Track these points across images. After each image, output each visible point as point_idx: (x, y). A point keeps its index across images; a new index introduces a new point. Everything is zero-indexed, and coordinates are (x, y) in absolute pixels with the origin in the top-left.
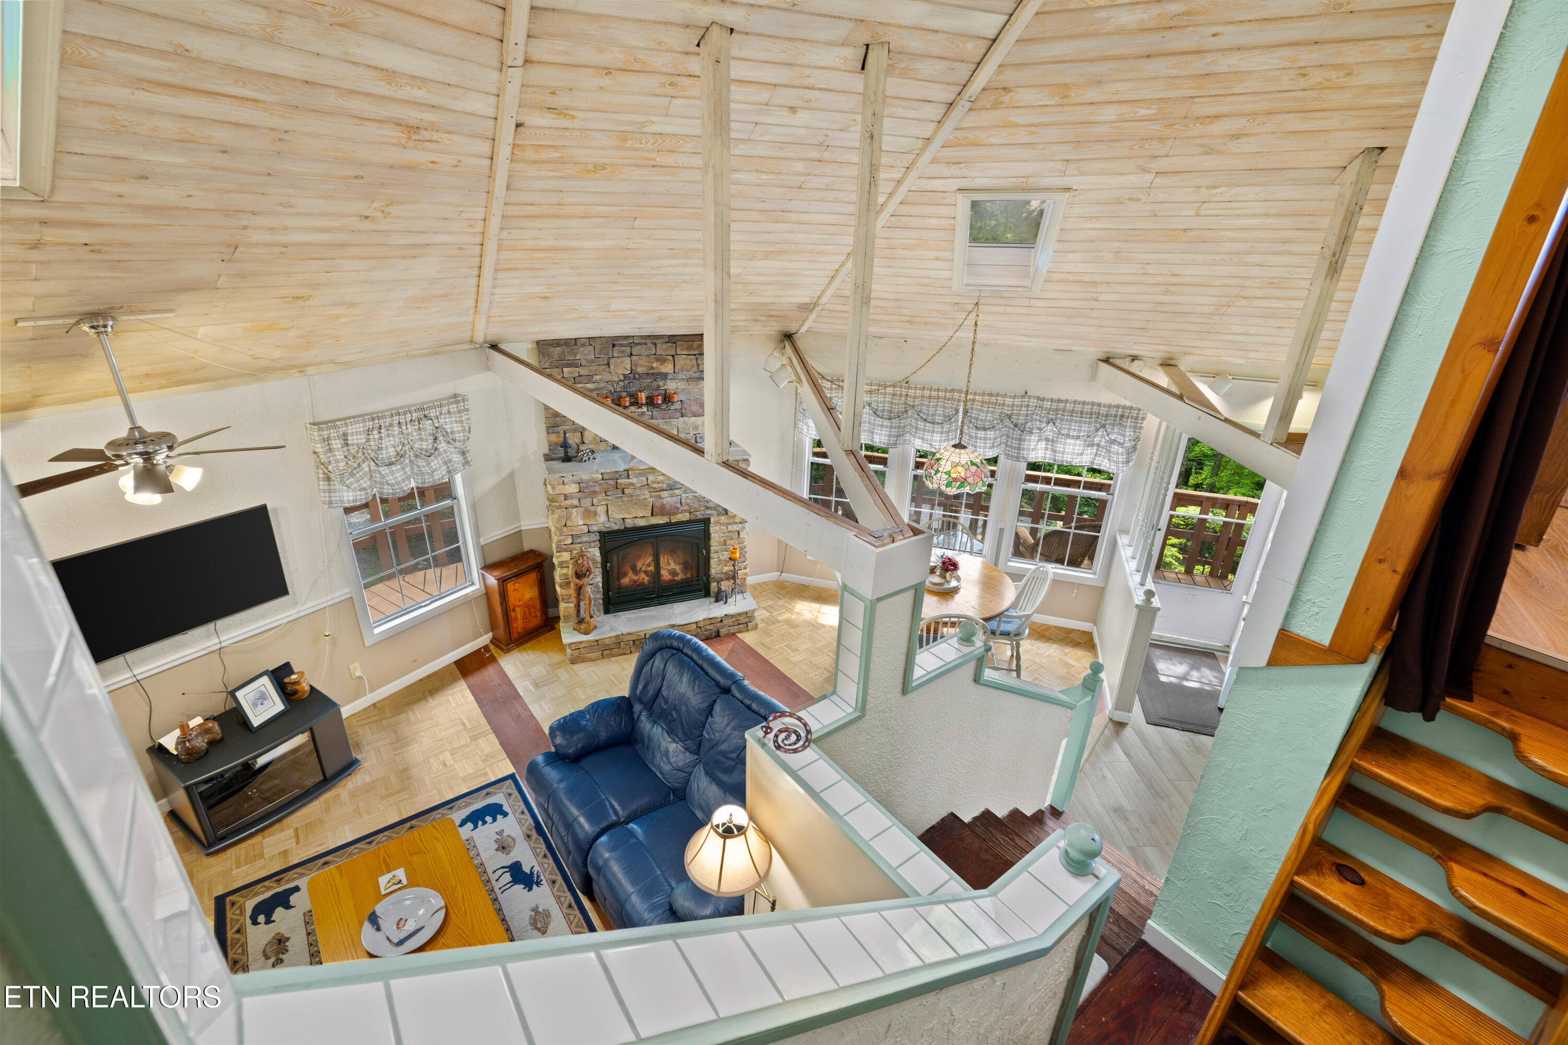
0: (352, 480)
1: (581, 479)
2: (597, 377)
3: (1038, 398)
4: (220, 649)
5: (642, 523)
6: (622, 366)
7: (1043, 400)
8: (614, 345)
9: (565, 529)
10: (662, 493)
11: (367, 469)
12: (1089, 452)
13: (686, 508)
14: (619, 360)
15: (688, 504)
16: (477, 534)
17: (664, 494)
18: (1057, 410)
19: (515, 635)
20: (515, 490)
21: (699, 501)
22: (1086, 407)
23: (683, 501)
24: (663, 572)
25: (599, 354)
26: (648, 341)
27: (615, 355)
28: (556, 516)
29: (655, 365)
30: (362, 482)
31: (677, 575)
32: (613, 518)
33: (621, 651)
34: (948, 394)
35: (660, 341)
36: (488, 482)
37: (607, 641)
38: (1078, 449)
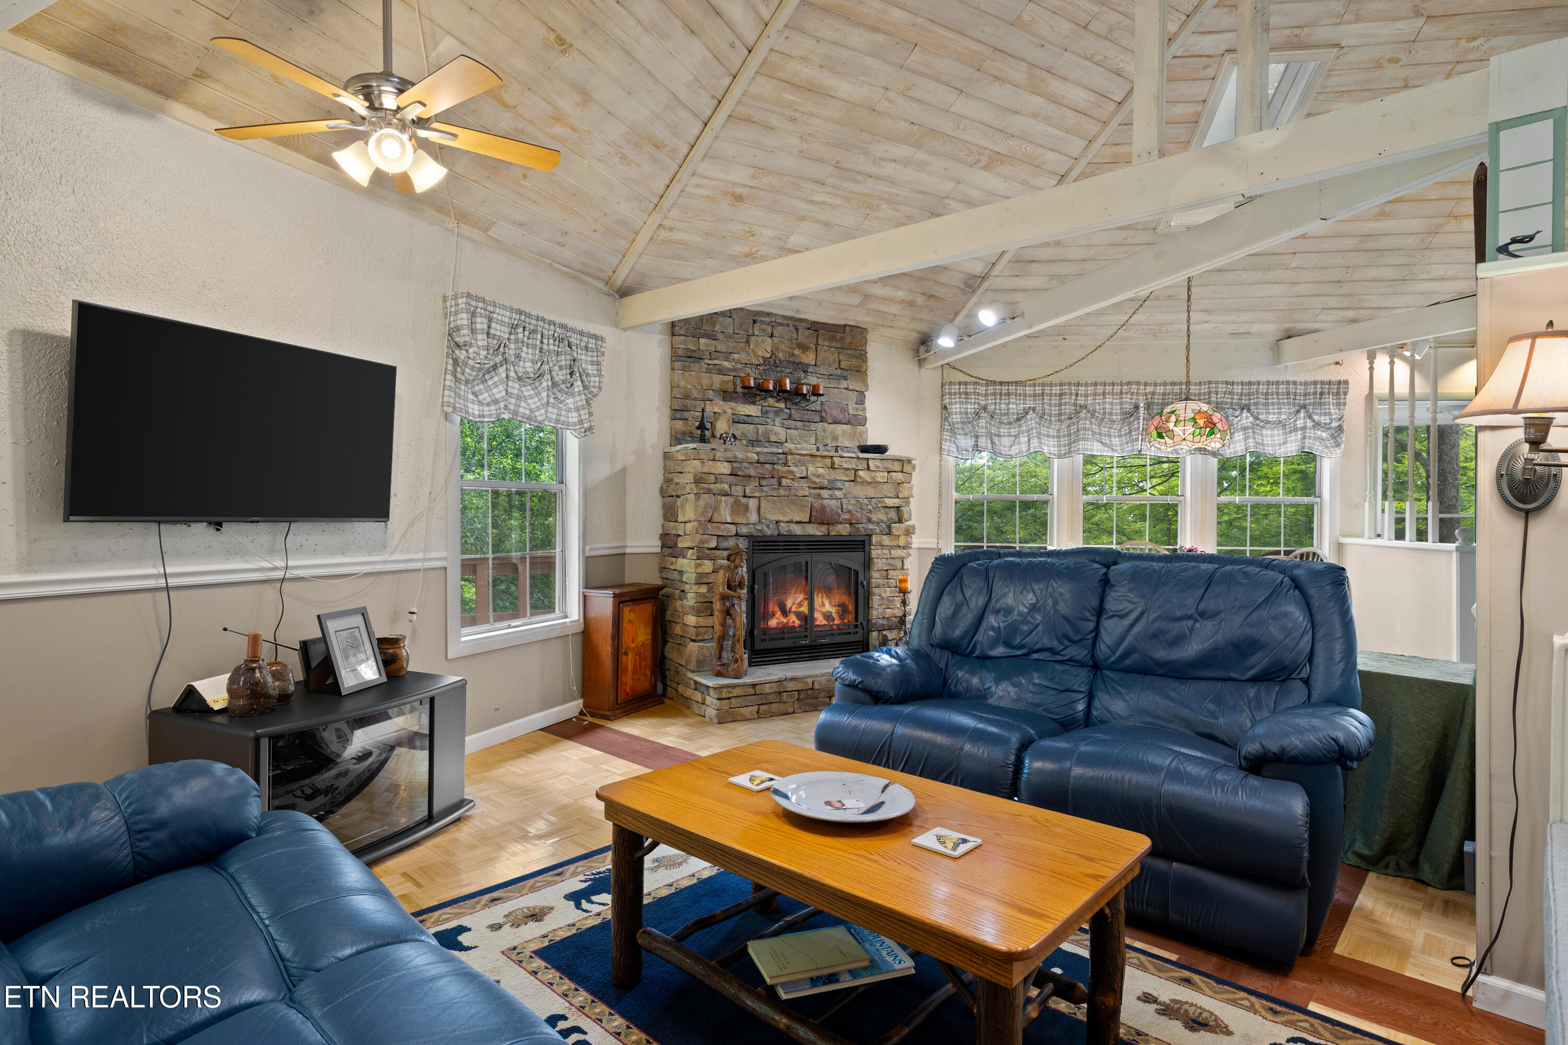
0: (482, 387)
1: (736, 457)
2: (736, 356)
3: (1227, 383)
4: (283, 580)
5: (797, 530)
6: (763, 347)
7: (1232, 384)
8: (755, 322)
9: (709, 525)
10: (821, 491)
11: (504, 375)
12: (1293, 438)
13: (846, 516)
14: (760, 339)
15: (850, 512)
16: (585, 538)
17: (825, 493)
18: (1249, 394)
19: (622, 697)
20: (625, 493)
21: (861, 509)
22: (1281, 386)
23: (844, 506)
24: (817, 615)
25: (738, 329)
26: (791, 323)
27: (756, 333)
28: (702, 503)
29: (796, 352)
30: (495, 391)
31: (833, 619)
32: (766, 519)
33: (782, 707)
34: (1125, 387)
35: (803, 324)
36: (602, 471)
37: (767, 689)
38: (1279, 439)
